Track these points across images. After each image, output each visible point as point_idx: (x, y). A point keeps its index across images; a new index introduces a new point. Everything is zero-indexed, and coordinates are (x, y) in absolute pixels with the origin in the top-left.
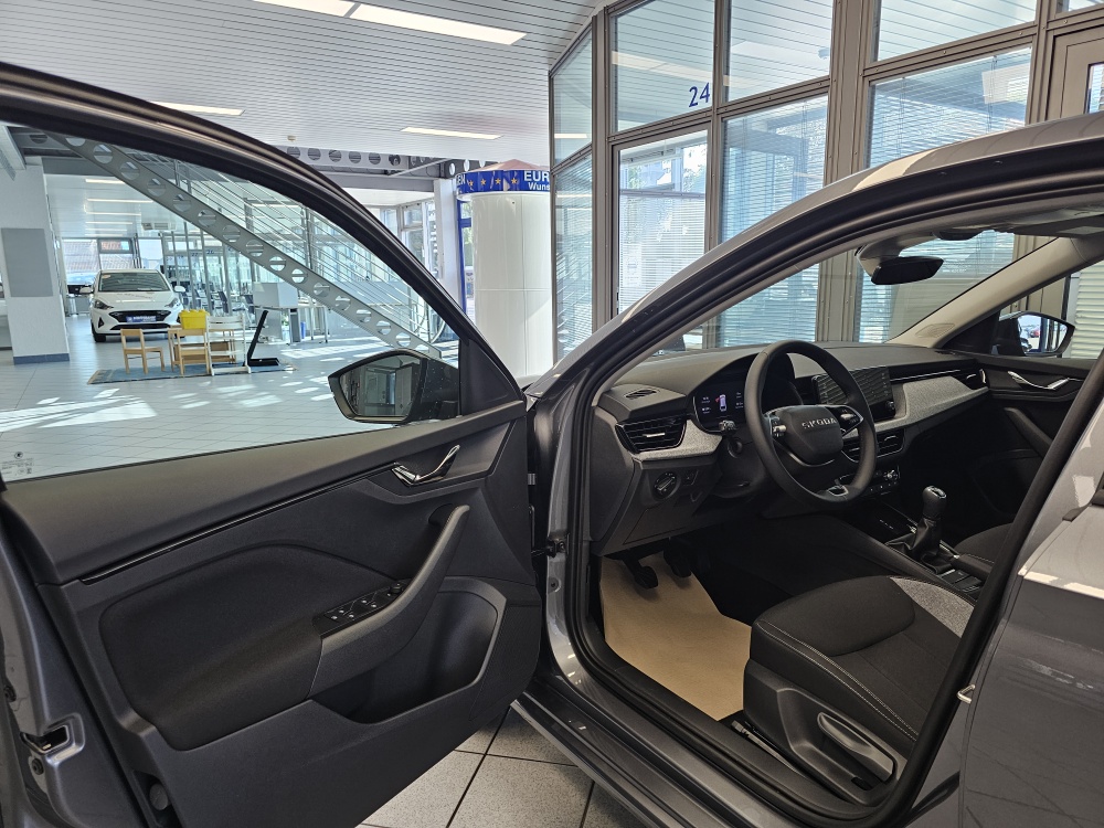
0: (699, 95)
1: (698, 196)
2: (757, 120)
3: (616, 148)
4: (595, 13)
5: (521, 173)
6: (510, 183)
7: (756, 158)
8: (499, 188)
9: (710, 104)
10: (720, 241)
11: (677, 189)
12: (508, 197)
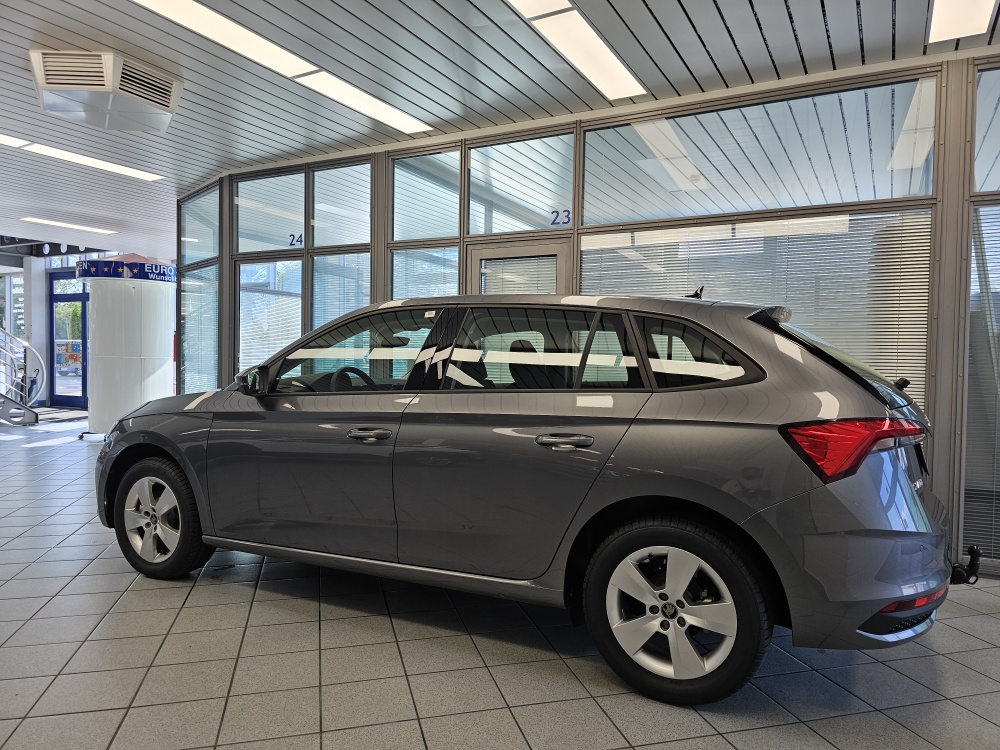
0: (296, 239)
1: (296, 295)
2: (332, 259)
3: (238, 263)
4: (222, 175)
5: (142, 266)
6: (132, 271)
7: (330, 278)
8: (120, 275)
9: (303, 246)
10: (311, 329)
11: (272, 288)
12: (127, 283)
